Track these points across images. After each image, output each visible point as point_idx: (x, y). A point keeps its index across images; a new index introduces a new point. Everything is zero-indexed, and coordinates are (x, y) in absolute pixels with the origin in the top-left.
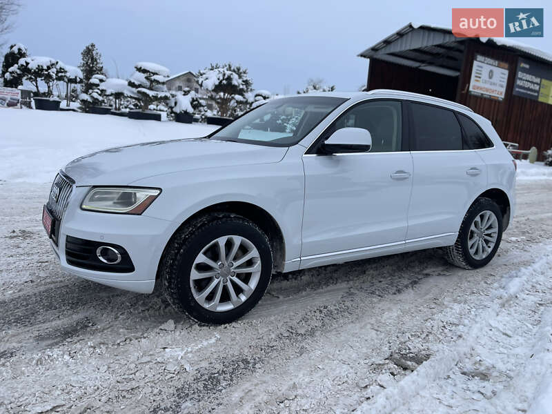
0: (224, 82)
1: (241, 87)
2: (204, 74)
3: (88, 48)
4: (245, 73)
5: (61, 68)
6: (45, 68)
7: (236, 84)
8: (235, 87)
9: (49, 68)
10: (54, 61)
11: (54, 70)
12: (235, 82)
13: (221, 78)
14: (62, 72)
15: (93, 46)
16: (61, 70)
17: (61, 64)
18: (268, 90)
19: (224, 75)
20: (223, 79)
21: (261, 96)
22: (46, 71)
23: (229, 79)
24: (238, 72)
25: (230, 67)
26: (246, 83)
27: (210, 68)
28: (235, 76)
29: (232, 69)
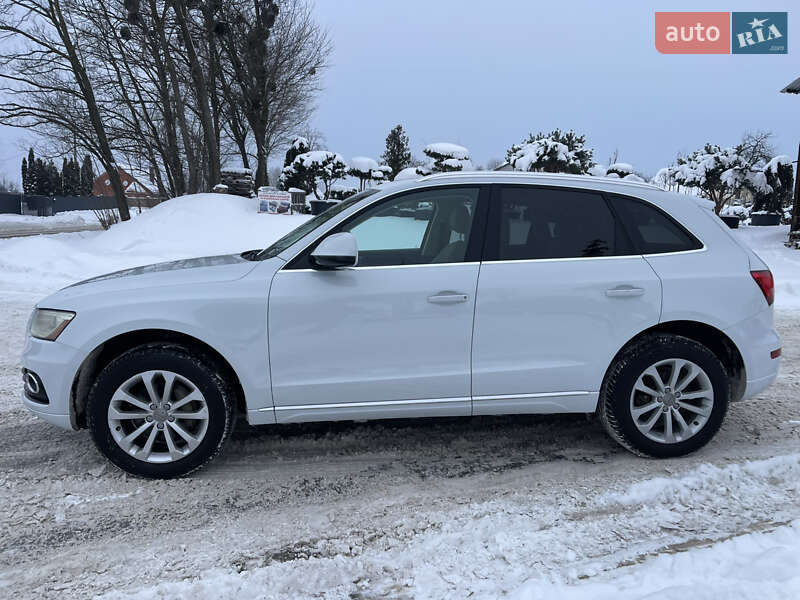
0: (546, 158)
1: (572, 162)
2: (519, 149)
3: (393, 132)
4: (580, 141)
5: (338, 163)
6: (320, 164)
7: (564, 158)
8: (562, 163)
9: (325, 164)
10: (331, 155)
11: (331, 166)
12: (561, 157)
13: (541, 153)
14: (339, 168)
15: (399, 128)
16: (339, 165)
17: (339, 158)
18: (628, 163)
19: (547, 148)
20: (544, 155)
21: (616, 171)
22: (322, 167)
23: (553, 153)
24: (569, 142)
25: (557, 134)
26: (581, 156)
27: (529, 139)
28: (563, 148)
29: (561, 137)
